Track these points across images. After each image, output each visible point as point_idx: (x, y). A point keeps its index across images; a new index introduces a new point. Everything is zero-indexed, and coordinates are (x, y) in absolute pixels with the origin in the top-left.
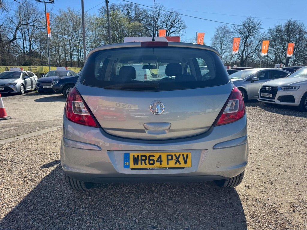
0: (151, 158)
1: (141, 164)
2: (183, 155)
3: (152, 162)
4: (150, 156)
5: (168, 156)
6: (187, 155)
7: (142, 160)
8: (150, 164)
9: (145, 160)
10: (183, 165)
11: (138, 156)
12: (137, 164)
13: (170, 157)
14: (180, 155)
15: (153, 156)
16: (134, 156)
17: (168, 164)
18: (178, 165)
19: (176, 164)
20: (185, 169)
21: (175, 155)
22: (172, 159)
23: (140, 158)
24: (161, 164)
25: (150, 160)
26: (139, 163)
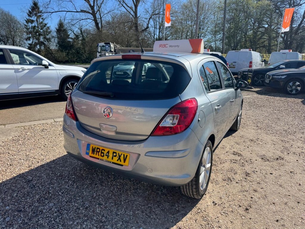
0: (103, 151)
1: (96, 155)
2: (124, 155)
3: (102, 155)
4: (102, 150)
5: (114, 153)
6: (127, 156)
7: (97, 151)
8: (101, 156)
9: (99, 152)
10: (122, 163)
11: (95, 148)
12: (94, 154)
13: (115, 154)
14: (122, 154)
15: (104, 150)
16: (93, 147)
17: (112, 159)
18: (119, 162)
19: (118, 160)
20: (123, 166)
21: (119, 153)
22: (115, 156)
23: (96, 150)
24: (108, 158)
25: (102, 153)
26: (95, 152)
